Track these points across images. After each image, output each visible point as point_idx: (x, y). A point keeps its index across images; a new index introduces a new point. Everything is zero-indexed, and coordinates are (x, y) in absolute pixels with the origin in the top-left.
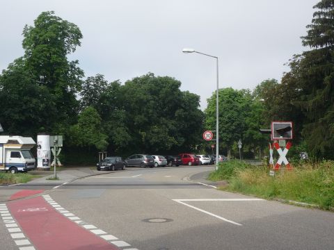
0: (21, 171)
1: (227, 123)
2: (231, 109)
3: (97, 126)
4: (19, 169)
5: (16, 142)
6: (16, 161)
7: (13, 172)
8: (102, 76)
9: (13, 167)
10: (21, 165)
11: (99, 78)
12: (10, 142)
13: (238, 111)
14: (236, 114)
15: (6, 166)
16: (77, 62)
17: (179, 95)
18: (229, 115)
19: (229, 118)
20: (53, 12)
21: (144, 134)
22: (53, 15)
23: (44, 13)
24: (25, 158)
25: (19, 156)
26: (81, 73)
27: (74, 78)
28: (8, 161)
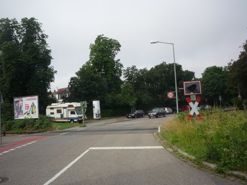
0: (76, 122)
1: (211, 86)
2: (214, 78)
3: (131, 94)
4: (75, 120)
5: (72, 106)
6: (73, 116)
7: (72, 122)
8: (135, 66)
9: (72, 119)
10: (76, 118)
11: (133, 68)
12: (70, 106)
13: (217, 79)
14: (216, 80)
15: (68, 119)
16: (119, 60)
17: (181, 72)
18: (212, 81)
19: (212, 83)
20: (103, 35)
21: (160, 96)
22: (103, 37)
23: (99, 36)
24: (78, 114)
25: (75, 114)
26: (121, 66)
27: (118, 69)
28: (69, 117)
